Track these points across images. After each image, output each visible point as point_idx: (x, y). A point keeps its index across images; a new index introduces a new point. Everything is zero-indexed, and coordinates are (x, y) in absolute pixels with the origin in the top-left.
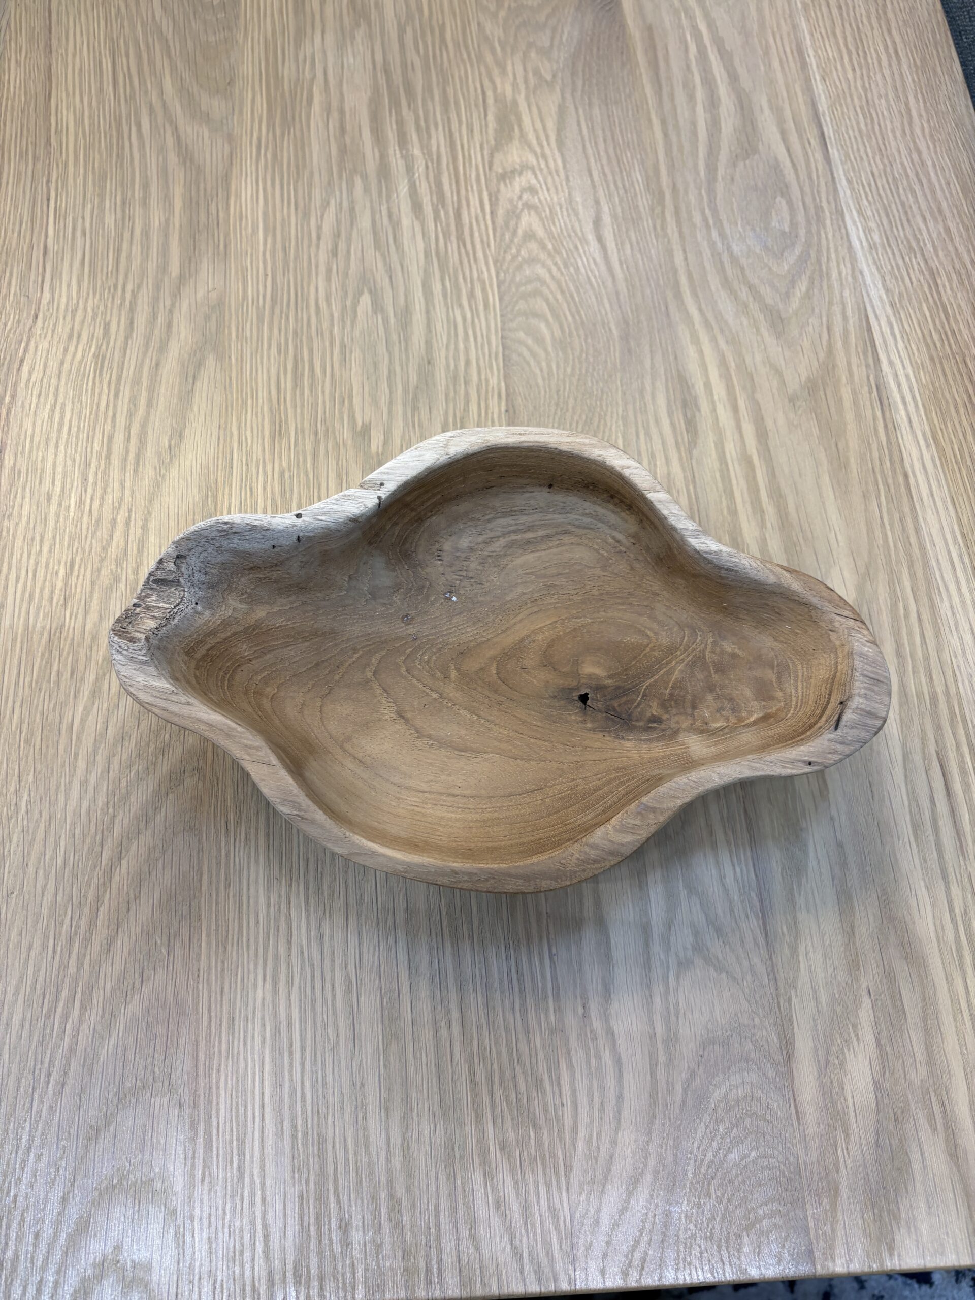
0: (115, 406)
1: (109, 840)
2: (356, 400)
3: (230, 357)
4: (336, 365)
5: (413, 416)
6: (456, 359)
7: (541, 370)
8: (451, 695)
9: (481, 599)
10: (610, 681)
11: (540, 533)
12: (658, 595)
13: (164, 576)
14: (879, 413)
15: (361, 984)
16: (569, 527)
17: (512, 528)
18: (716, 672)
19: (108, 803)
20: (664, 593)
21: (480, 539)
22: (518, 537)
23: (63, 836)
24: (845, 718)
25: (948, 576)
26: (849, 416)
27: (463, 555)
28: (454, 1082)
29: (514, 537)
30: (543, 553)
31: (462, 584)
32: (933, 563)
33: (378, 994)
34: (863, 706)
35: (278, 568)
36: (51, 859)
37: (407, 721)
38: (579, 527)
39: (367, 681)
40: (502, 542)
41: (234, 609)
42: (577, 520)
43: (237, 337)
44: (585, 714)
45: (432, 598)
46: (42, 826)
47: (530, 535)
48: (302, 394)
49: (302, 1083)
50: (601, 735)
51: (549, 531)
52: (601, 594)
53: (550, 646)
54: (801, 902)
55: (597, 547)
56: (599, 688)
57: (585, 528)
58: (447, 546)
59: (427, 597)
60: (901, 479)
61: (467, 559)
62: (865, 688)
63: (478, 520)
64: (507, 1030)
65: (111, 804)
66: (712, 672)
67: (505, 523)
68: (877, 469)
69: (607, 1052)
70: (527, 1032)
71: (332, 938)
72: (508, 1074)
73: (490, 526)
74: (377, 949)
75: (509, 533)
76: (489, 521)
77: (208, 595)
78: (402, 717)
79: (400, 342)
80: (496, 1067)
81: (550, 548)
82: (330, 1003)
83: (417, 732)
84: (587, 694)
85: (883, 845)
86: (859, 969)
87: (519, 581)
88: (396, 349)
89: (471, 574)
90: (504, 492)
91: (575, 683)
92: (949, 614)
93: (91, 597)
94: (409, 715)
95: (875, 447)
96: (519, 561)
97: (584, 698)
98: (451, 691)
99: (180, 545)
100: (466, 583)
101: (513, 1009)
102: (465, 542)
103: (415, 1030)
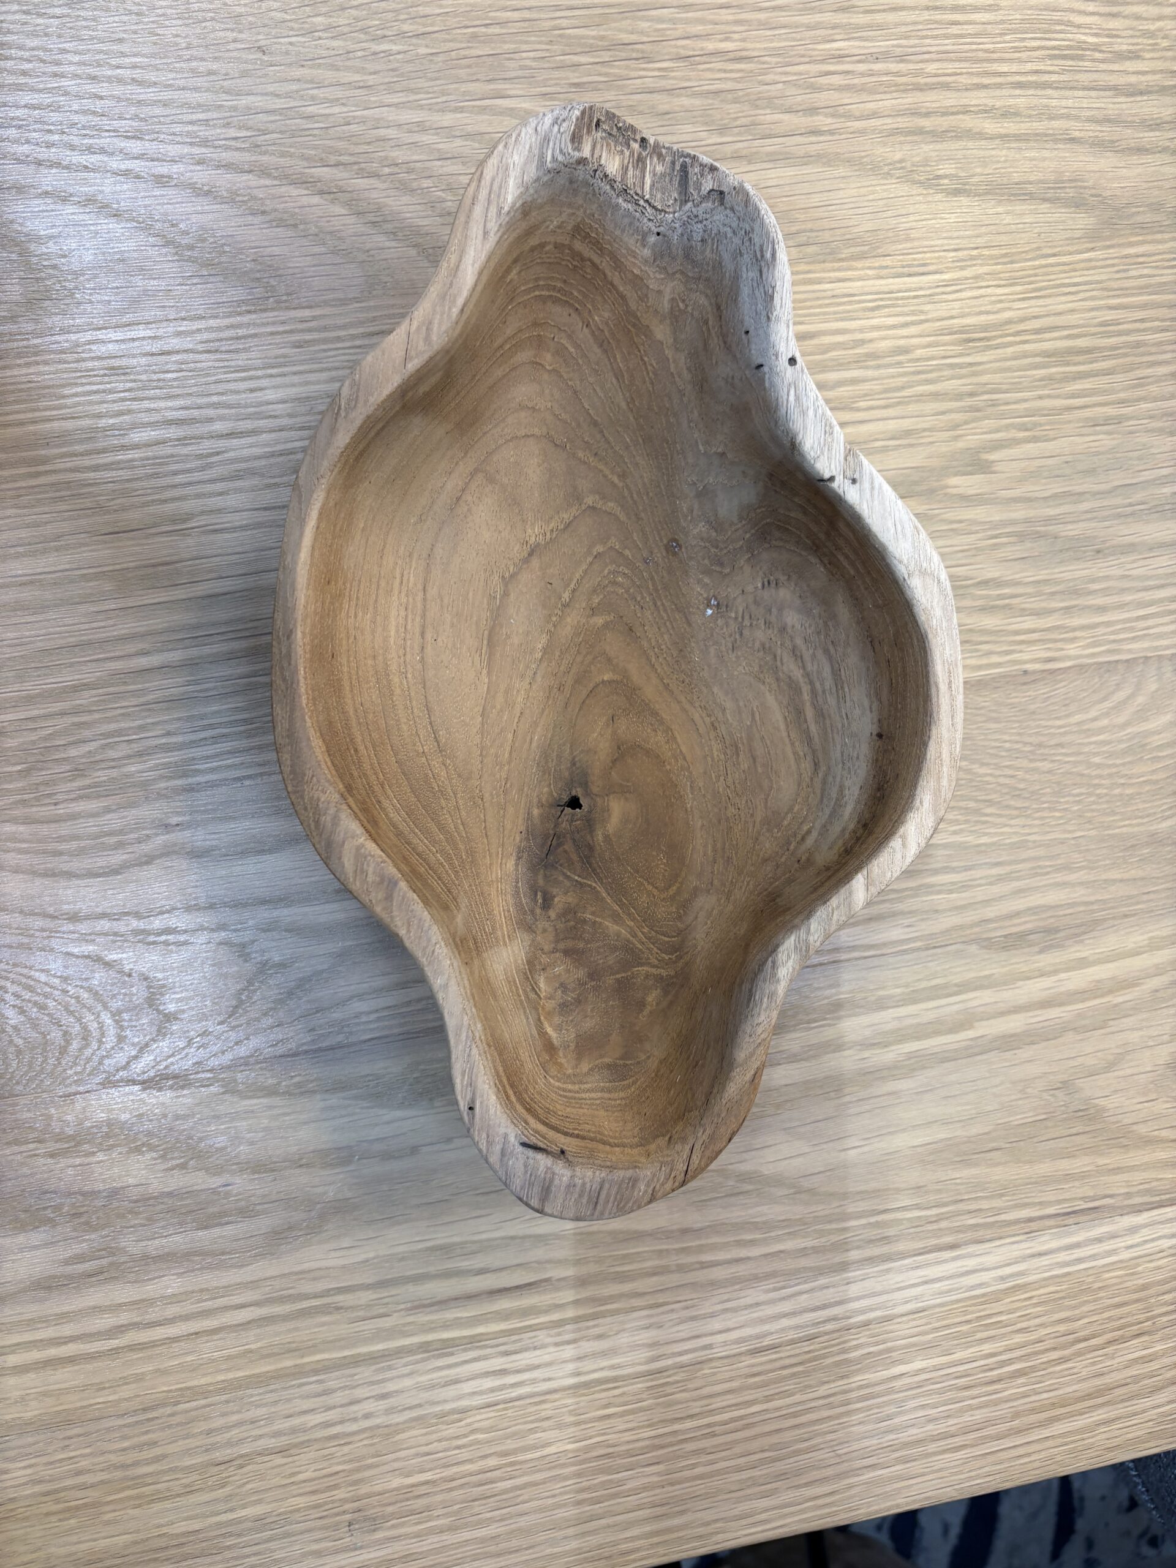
0: (999, 86)
1: (345, 175)
2: (1031, 448)
3: (1092, 249)
4: (1088, 413)
5: (1008, 535)
6: (1106, 592)
7: (1095, 719)
8: (569, 620)
9: (712, 650)
10: (600, 838)
11: (813, 728)
12: (728, 899)
13: (692, 179)
14: (1051, 1210)
15: (184, 535)
16: (823, 768)
17: (818, 685)
18: (617, 980)
19: (397, 165)
20: (730, 907)
21: (799, 641)
22: (806, 697)
23: (345, 109)
24: (540, 1156)
25: (804, 1300)
26: (1044, 1168)
27: (773, 619)
28: (72, 665)
29: (806, 689)
30: (785, 734)
31: (731, 622)
32: (823, 1281)
33: (175, 558)
34: (557, 1182)
35: (722, 345)
36: (313, 98)
37: (526, 560)
38: (824, 782)
39: (579, 498)
40: (797, 674)
41: (659, 292)
42: (834, 777)
43: (1126, 257)
44: (551, 806)
45: (707, 580)
46: (357, 77)
47: (809, 713)
48: (1036, 367)
49: (55, 472)
50: (523, 828)
51: (816, 740)
52: (727, 820)
53: (648, 752)
54: (334, 1100)
55: (796, 809)
56: (590, 824)
57: (823, 790)
58: (784, 594)
59: (708, 572)
60: (948, 1239)
61: (768, 624)
62: (584, 1184)
63: (827, 635)
64: (142, 728)
65: (396, 170)
66: (618, 976)
67: (825, 675)
68: (962, 1206)
69: (125, 857)
70: (140, 754)
71: (240, 490)
72: (87, 733)
73: (820, 653)
74: (230, 551)
75: (811, 683)
76: (826, 651)
77: (674, 250)
78: (530, 554)
79: (1131, 505)
80: (97, 716)
81: (792, 744)
82: (157, 497)
83: (511, 576)
84: (580, 806)
85: (418, 1206)
86: (254, 1173)
87: (741, 704)
88: (1118, 501)
89: (746, 632)
90: (868, 669)
91: (595, 789)
92: (749, 1301)
93: (695, 95)
94: (535, 562)
95: (997, 1203)
96: (771, 700)
97: (574, 803)
98: (572, 619)
99: (738, 193)
100: (733, 626)
101: (168, 734)
102: (792, 618)
103: (131, 611)
